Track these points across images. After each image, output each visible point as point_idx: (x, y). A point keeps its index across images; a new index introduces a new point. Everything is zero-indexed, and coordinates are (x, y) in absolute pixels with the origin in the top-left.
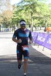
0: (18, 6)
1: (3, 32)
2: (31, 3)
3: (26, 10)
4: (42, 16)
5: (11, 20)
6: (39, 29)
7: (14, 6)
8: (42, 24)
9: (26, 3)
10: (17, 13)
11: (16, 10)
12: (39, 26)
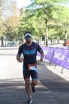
0: (27, 11)
1: (6, 46)
2: (46, 6)
3: (38, 17)
4: (60, 24)
5: (17, 29)
6: (57, 42)
7: (21, 10)
8: (60, 36)
9: (38, 7)
10: (26, 19)
11: (24, 15)
12: (56, 38)
